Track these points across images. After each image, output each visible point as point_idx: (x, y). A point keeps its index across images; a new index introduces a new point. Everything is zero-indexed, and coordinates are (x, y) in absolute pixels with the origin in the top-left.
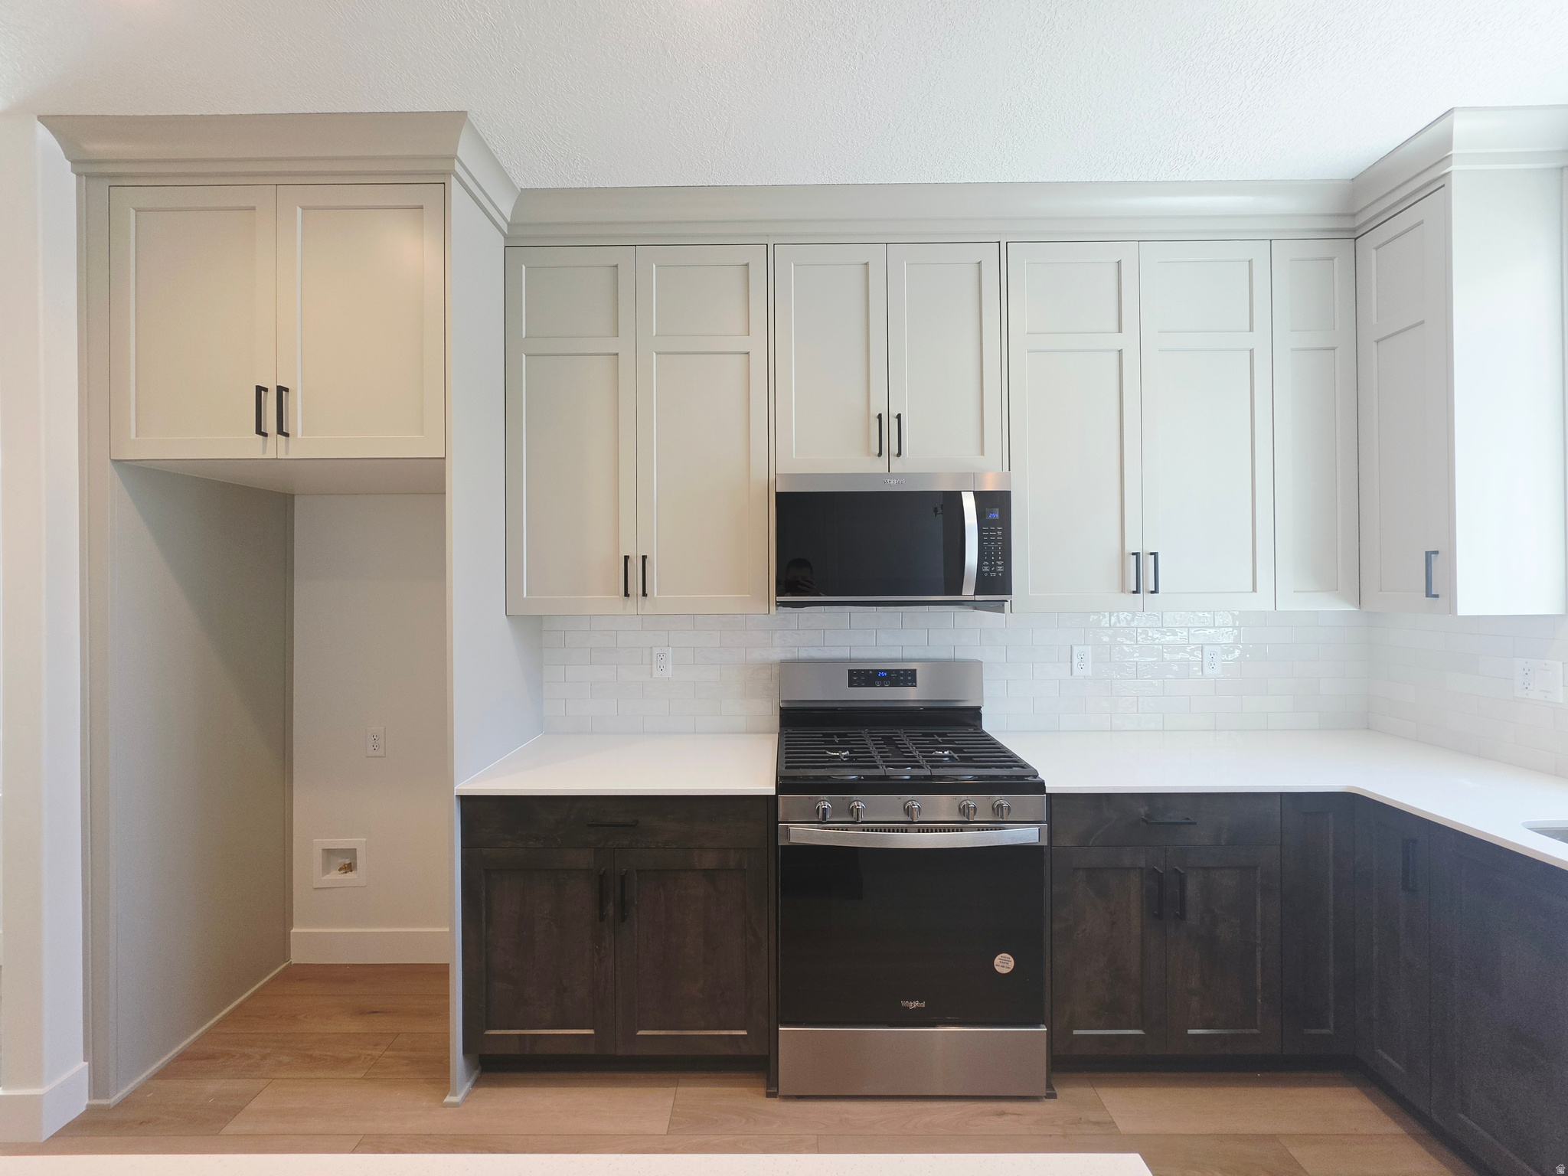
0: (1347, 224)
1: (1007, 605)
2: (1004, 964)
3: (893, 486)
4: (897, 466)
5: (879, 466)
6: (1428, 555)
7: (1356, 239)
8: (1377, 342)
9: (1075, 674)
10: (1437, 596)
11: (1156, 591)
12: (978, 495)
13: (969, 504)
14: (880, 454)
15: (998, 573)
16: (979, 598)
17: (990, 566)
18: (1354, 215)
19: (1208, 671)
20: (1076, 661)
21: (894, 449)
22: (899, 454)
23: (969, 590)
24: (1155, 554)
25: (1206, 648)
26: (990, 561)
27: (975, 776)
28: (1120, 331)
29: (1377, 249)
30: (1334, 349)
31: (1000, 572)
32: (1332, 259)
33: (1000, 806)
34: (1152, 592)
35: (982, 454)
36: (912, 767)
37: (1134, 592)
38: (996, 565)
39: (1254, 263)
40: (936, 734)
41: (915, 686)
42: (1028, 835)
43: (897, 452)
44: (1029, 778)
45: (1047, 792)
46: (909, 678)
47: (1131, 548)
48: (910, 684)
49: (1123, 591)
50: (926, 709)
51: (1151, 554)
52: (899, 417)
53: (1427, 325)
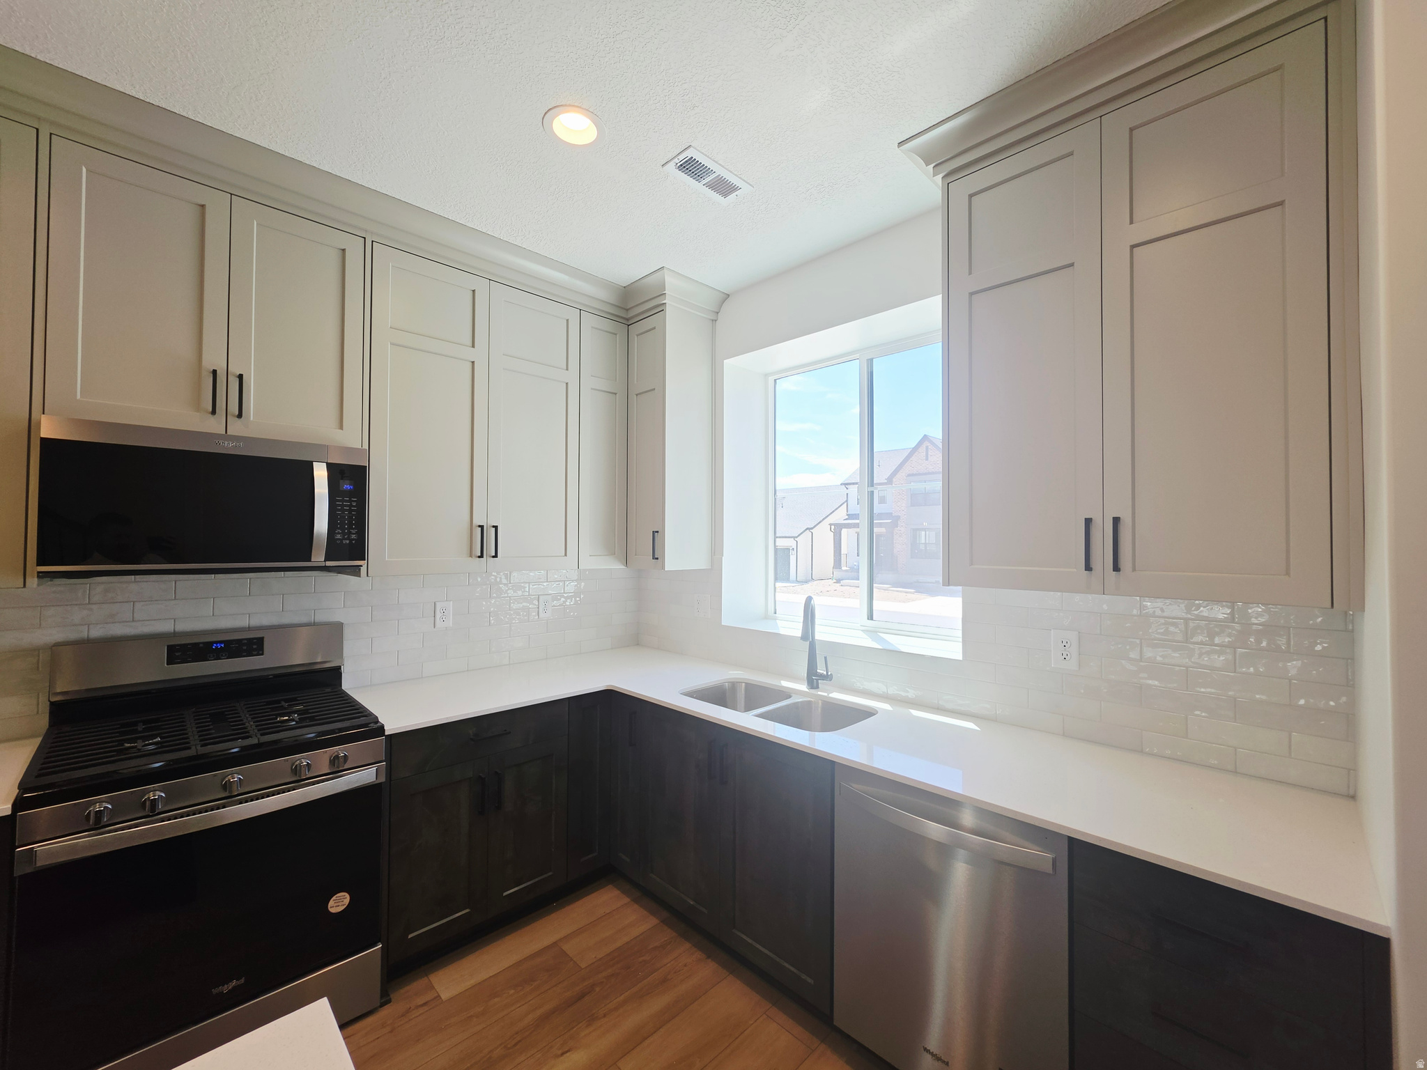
0: (623, 314)
1: (363, 570)
2: (339, 903)
3: (228, 448)
4: (236, 428)
5: (214, 425)
6: (654, 532)
7: (628, 325)
8: (637, 395)
9: (437, 627)
10: (657, 559)
11: (496, 556)
12: (331, 467)
13: (321, 474)
14: (214, 412)
15: (351, 540)
16: (329, 563)
17: (343, 534)
18: (627, 310)
19: (541, 615)
20: (438, 615)
21: (234, 408)
22: (240, 415)
23: (318, 557)
24: (496, 527)
25: (541, 598)
26: (342, 528)
27: (319, 732)
28: (473, 346)
29: (637, 335)
30: (616, 394)
31: (353, 539)
32: (616, 334)
33: (337, 757)
34: (493, 557)
35: (341, 427)
36: (243, 738)
37: (479, 557)
38: (350, 533)
39: (569, 321)
40: (282, 700)
41: (262, 654)
42: (367, 776)
43: (237, 413)
44: (372, 725)
45: (386, 734)
46: (255, 647)
47: (477, 521)
48: (255, 653)
49: (471, 556)
50: (276, 676)
51: (493, 527)
52: (241, 377)
53: (657, 392)
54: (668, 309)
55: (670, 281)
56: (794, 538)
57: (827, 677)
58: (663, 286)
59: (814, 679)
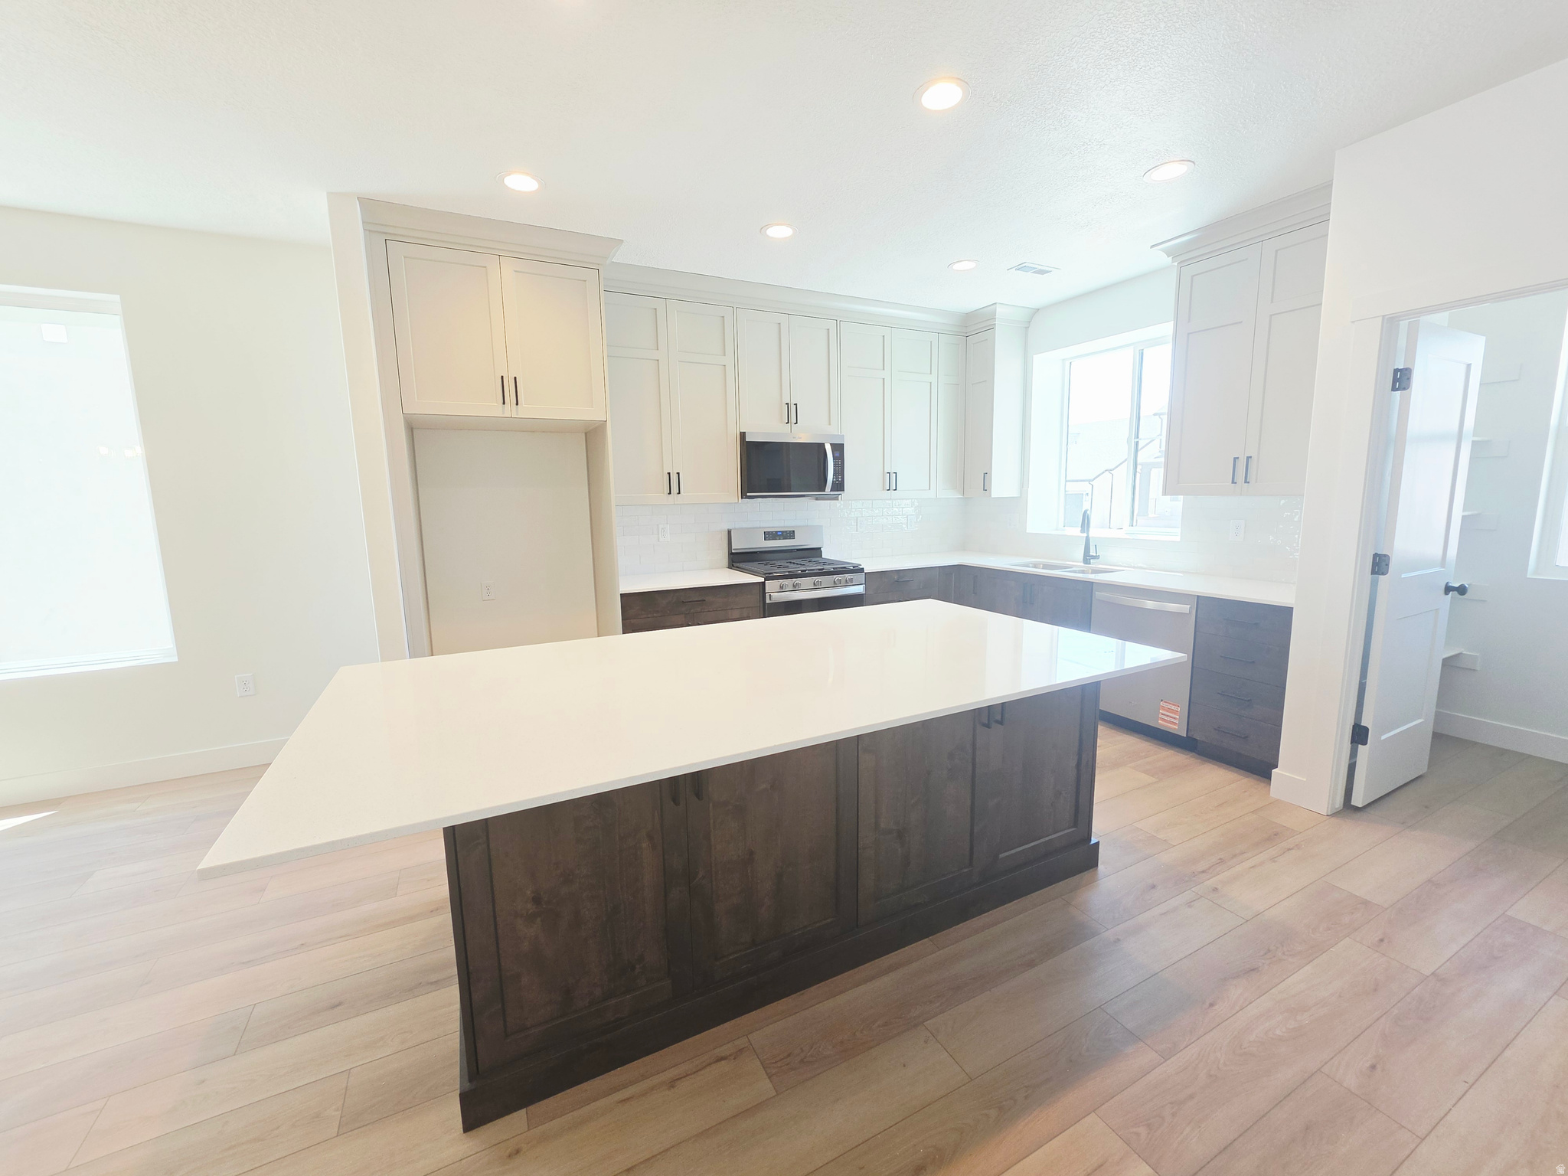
0: (963, 331)
1: (843, 497)
3: (793, 440)
4: (796, 430)
5: (787, 429)
6: (984, 474)
7: (967, 338)
8: (972, 385)
10: (987, 490)
11: (896, 489)
12: (832, 445)
13: (828, 449)
14: (787, 425)
15: (840, 481)
16: (832, 494)
18: (966, 328)
21: (794, 421)
23: (829, 490)
24: (895, 473)
26: (837, 475)
28: (884, 369)
29: (973, 344)
30: (958, 384)
32: (959, 345)
35: (830, 424)
37: (889, 489)
38: (839, 477)
39: (932, 342)
41: (794, 538)
43: (796, 425)
44: (859, 567)
45: (864, 572)
46: (791, 535)
47: (886, 471)
49: (885, 488)
52: (795, 404)
53: (988, 382)
54: (997, 328)
55: (999, 310)
56: (1089, 481)
57: (1096, 557)
58: (994, 313)
59: (1087, 558)
